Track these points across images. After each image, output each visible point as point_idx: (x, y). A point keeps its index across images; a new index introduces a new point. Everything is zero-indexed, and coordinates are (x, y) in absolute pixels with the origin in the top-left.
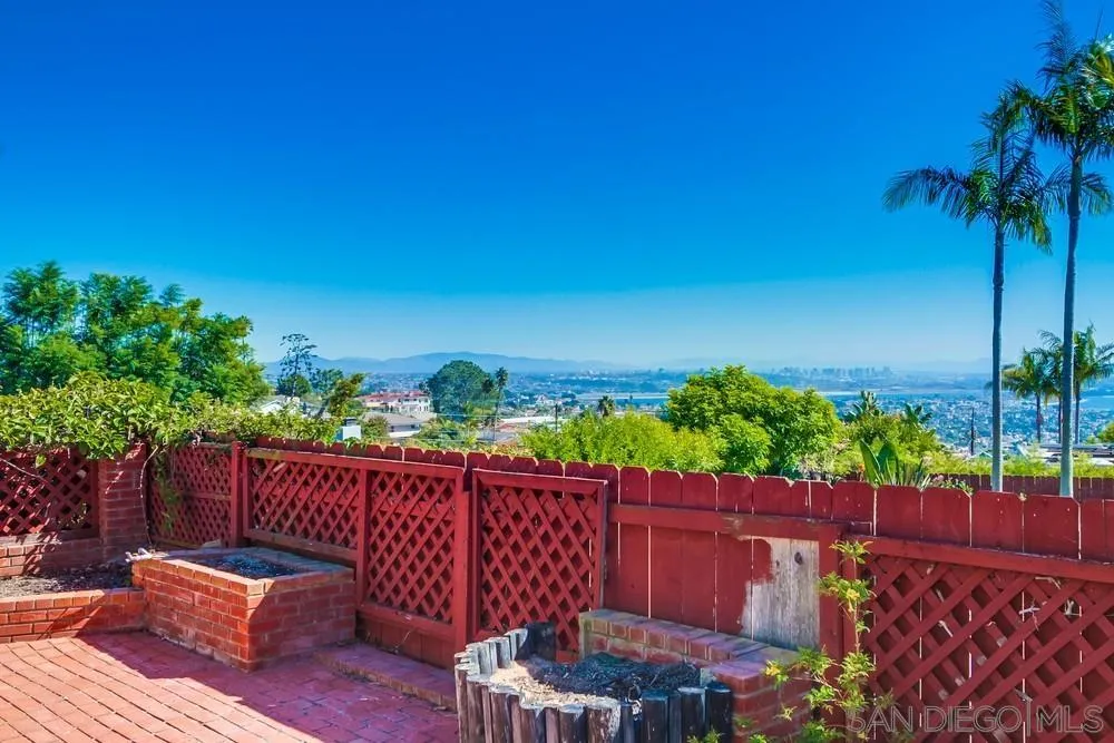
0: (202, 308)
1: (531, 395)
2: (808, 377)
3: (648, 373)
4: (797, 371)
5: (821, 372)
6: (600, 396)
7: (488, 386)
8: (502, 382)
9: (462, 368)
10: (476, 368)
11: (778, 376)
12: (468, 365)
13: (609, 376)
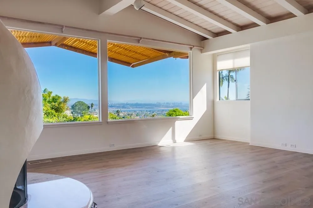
0: (52, 93)
1: (94, 109)
2: (163, 105)
3: (124, 104)
4: (160, 103)
5: (166, 103)
6: (117, 110)
7: (89, 107)
8: (92, 106)
9: (80, 103)
10: (84, 103)
11: (155, 104)
12: (82, 102)
13: (114, 104)
